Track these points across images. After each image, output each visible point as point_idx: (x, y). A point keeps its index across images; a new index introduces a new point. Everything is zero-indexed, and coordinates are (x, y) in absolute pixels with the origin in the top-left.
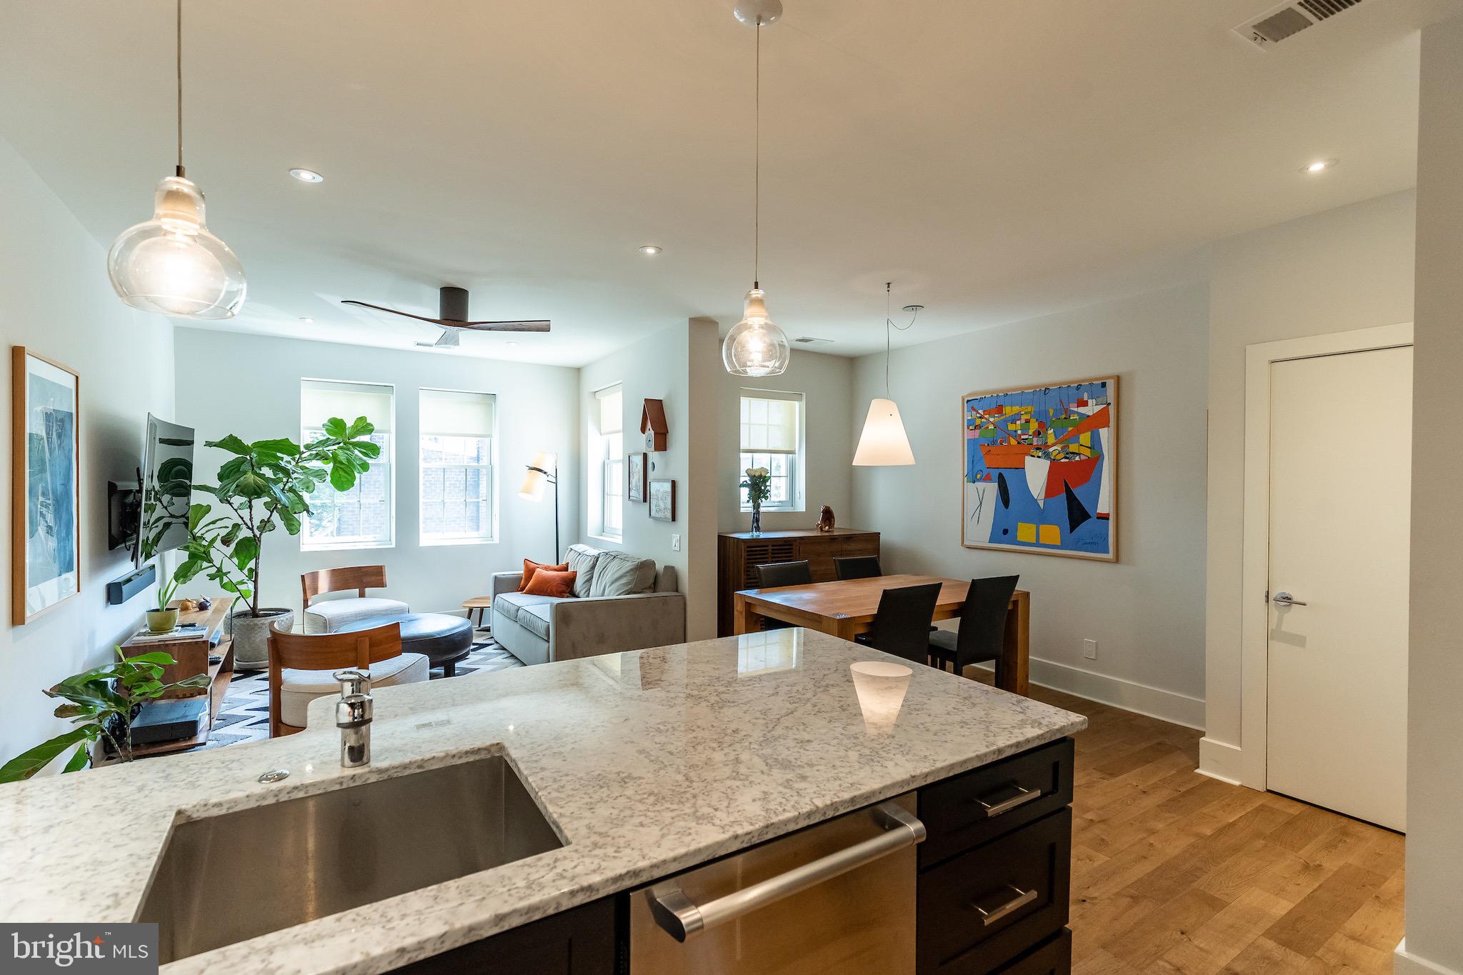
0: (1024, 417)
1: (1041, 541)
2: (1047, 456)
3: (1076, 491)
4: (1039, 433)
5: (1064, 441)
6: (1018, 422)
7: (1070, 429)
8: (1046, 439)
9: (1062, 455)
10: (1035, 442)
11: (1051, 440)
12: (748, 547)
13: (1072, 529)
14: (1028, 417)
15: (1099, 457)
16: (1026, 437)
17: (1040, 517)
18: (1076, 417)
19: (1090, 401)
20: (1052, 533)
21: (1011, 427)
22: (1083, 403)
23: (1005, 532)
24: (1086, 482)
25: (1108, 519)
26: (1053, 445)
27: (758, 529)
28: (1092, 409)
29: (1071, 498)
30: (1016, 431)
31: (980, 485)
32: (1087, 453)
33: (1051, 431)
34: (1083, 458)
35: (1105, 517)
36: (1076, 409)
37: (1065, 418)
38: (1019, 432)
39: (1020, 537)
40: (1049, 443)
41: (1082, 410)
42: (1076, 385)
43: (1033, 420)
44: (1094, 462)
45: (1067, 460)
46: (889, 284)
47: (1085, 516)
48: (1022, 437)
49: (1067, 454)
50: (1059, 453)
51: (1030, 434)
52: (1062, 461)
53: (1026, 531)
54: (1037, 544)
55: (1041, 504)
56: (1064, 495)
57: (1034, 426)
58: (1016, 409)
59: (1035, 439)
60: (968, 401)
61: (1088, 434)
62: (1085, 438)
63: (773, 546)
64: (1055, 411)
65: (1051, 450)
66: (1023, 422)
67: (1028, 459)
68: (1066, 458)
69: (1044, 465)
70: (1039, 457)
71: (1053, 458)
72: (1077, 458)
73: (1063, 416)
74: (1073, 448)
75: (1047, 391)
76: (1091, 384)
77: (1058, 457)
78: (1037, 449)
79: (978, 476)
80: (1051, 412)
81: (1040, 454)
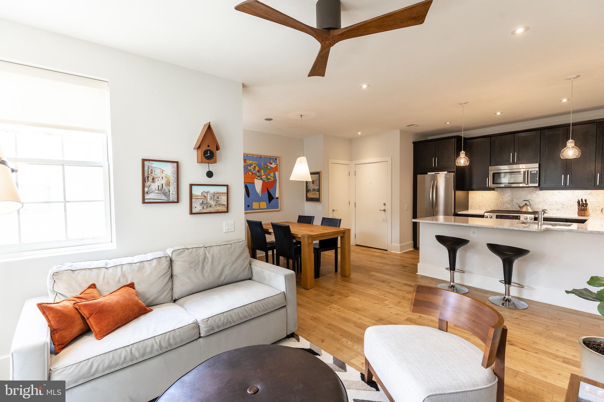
0: (254, 165)
1: (261, 208)
2: (261, 179)
3: (270, 191)
4: (259, 171)
5: (267, 175)
6: (252, 167)
7: (268, 171)
8: (261, 173)
9: (266, 179)
11: (263, 174)
13: (269, 202)
14: (255, 165)
16: (255, 172)
19: (273, 163)
20: (264, 204)
21: (249, 168)
22: (271, 164)
23: (248, 206)
24: (273, 188)
25: (278, 199)
26: (263, 176)
28: (273, 166)
29: (268, 192)
30: (251, 170)
32: (273, 179)
33: (262, 171)
34: (272, 180)
35: (277, 198)
36: (269, 165)
38: (252, 170)
39: (254, 207)
41: (271, 165)
42: (269, 157)
43: (257, 167)
44: (275, 182)
46: (301, 116)
47: (273, 198)
48: (253, 172)
51: (256, 171)
52: (266, 181)
53: (255, 205)
54: (260, 209)
55: (260, 195)
57: (257, 168)
58: (251, 162)
59: (258, 173)
62: (272, 174)
64: (264, 165)
65: (263, 177)
66: (254, 167)
67: (255, 180)
69: (261, 182)
70: (259, 179)
71: (263, 180)
72: (270, 180)
73: (266, 167)
74: (269, 177)
75: (261, 157)
76: (273, 158)
77: (265, 180)
78: (258, 177)
80: (262, 165)
81: (259, 178)
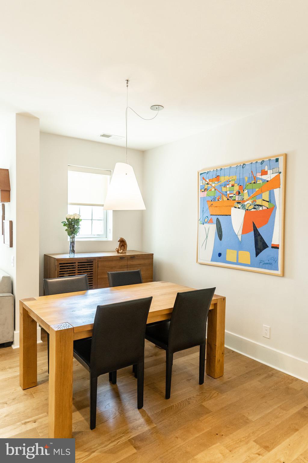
0: (231, 183)
1: (239, 261)
2: (244, 207)
3: (261, 230)
4: (240, 193)
5: (253, 198)
6: (228, 186)
7: (257, 190)
8: (243, 197)
9: (252, 207)
10: (237, 198)
11: (246, 197)
12: (60, 264)
13: (257, 254)
14: (233, 183)
15: (274, 207)
16: (232, 195)
17: (240, 246)
18: (261, 182)
19: (269, 171)
20: (246, 256)
21: (224, 189)
22: (264, 173)
23: (220, 255)
24: (265, 224)
25: (278, 248)
26: (247, 200)
27: (73, 251)
28: (270, 176)
29: (257, 234)
30: (226, 192)
31: (207, 226)
32: (267, 205)
33: (246, 191)
34: (264, 208)
35: (276, 247)
36: (260, 177)
37: (254, 183)
38: (228, 192)
39: (228, 259)
40: (245, 199)
41: (264, 177)
42: (261, 161)
43: (236, 185)
44: (271, 211)
45: (255, 210)
46: (127, 81)
47: (265, 246)
48: (230, 195)
49: (255, 206)
50: (251, 205)
51: (235, 193)
52: (252, 210)
53: (231, 255)
54: (237, 263)
55: (240, 238)
56: (253, 232)
57: (236, 188)
58: (227, 178)
59: (237, 197)
60: (201, 174)
61: (268, 193)
62: (266, 196)
63: (78, 263)
64: (249, 178)
65: (246, 203)
66: (230, 185)
67: (233, 209)
68: (254, 208)
69: (242, 212)
70: (239, 208)
71: (247, 208)
72: (261, 209)
73: (253, 182)
74: (259, 202)
75: (244, 166)
76: (270, 160)
77: (250, 208)
78: (238, 203)
79: (206, 220)
80: (246, 179)
81: (240, 206)
